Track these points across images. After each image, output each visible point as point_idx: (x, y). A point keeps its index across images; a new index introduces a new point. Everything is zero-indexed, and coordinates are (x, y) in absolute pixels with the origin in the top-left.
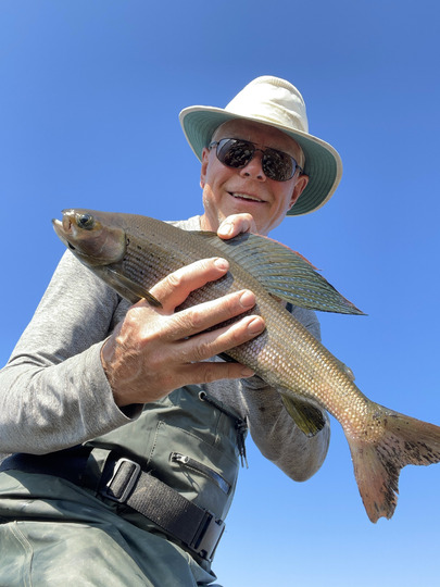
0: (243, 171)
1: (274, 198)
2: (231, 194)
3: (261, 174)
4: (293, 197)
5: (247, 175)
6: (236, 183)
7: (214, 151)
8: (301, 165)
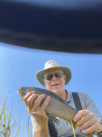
0: (53, 80)
1: (61, 82)
2: (53, 86)
3: (56, 79)
4: (65, 80)
5: (54, 80)
6: (53, 83)
7: (45, 79)
8: (63, 73)
